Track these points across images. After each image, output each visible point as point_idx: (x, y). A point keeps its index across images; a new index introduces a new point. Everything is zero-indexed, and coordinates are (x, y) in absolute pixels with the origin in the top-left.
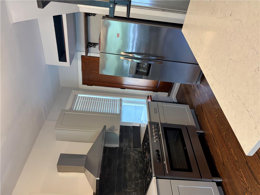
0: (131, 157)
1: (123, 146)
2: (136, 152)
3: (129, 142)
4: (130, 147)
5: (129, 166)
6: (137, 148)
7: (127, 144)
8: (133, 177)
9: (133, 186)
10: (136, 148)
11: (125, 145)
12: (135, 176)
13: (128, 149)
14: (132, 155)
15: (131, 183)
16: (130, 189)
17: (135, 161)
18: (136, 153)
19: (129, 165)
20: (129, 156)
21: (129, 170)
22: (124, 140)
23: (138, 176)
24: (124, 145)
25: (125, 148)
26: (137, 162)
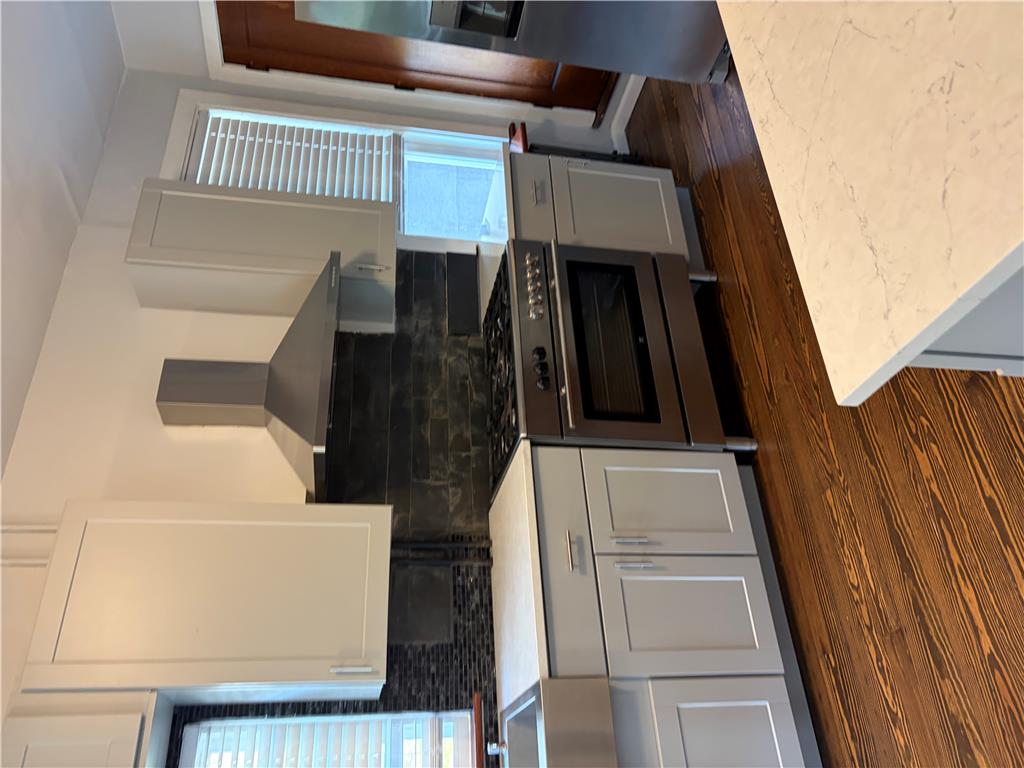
0: (443, 369)
1: (413, 329)
2: (459, 351)
3: (437, 314)
4: (438, 333)
5: (434, 401)
6: (464, 335)
7: (429, 322)
8: (451, 438)
9: (451, 469)
10: (462, 338)
11: (420, 326)
12: (459, 436)
13: (432, 340)
14: (446, 361)
15: (441, 457)
16: (437, 479)
17: (458, 382)
18: (460, 356)
19: (435, 397)
20: (437, 363)
21: (436, 413)
22: (415, 308)
23: (468, 435)
24: (417, 327)
25: (418, 336)
26: (464, 386)
